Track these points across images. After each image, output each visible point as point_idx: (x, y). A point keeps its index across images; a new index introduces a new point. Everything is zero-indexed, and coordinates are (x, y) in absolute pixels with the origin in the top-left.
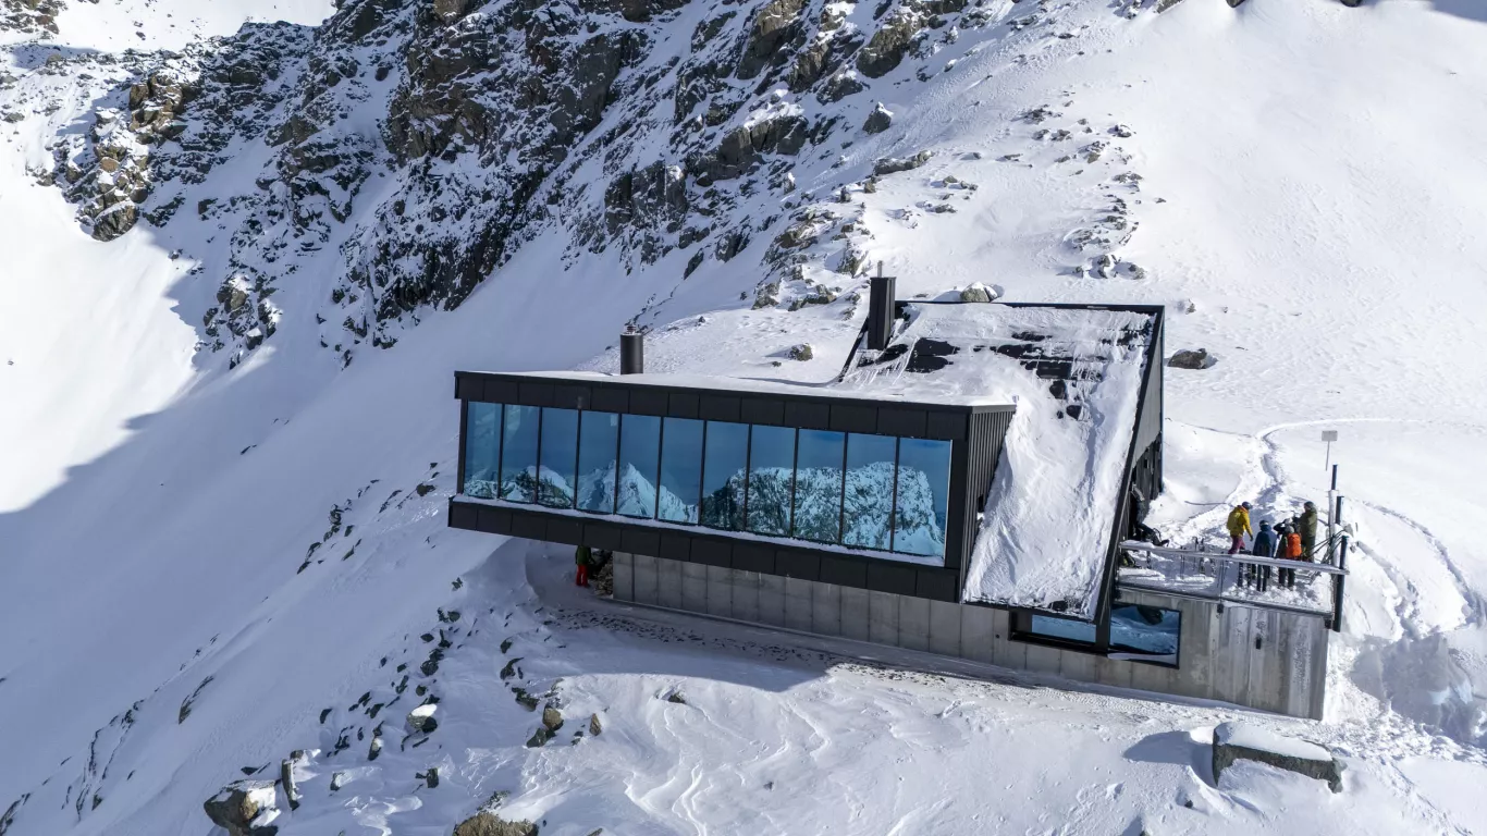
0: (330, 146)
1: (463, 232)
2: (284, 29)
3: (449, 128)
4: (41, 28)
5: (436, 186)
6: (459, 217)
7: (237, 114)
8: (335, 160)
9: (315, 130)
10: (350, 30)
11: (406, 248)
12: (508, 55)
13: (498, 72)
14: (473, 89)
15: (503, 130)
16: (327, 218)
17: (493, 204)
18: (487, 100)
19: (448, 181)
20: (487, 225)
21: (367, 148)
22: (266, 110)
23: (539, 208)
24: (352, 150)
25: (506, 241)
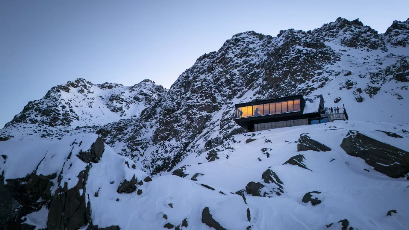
0: (140, 141)
1: (172, 155)
2: (129, 120)
3: (169, 135)
4: (67, 125)
5: (166, 146)
6: (171, 152)
7: (117, 137)
8: (141, 144)
9: (137, 138)
10: (145, 119)
11: (158, 159)
12: (182, 120)
13: (180, 123)
14: (175, 126)
15: (181, 134)
16: (139, 155)
17: (179, 149)
18: (178, 129)
19: (168, 145)
20: (178, 153)
21: (148, 141)
22: (124, 136)
23: (189, 149)
24: (145, 142)
25: (181, 157)
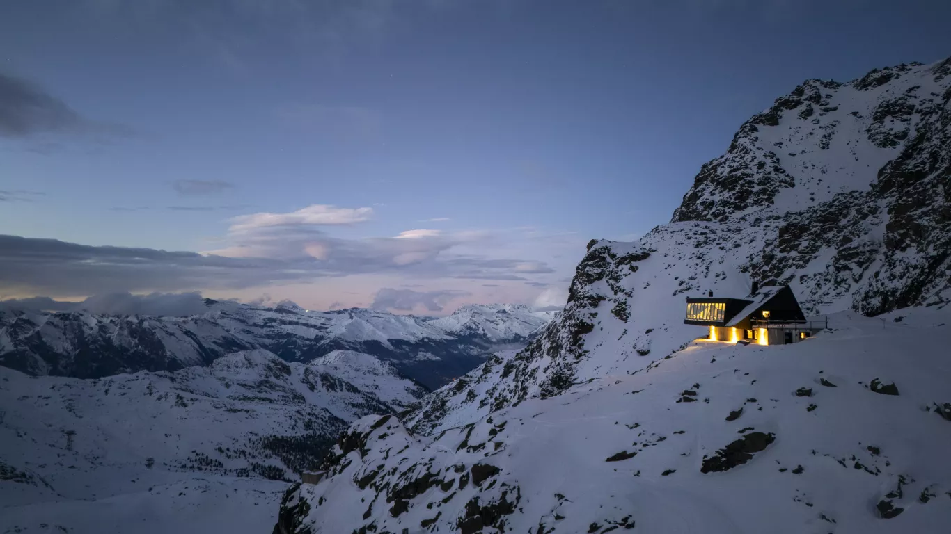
0: (854, 248)
1: (901, 285)
2: (854, 194)
3: (904, 236)
4: (767, 203)
5: (894, 264)
6: (901, 278)
7: (825, 236)
8: (857, 254)
9: (851, 240)
10: (878, 192)
11: (876, 293)
12: (936, 198)
13: (930, 207)
14: (916, 217)
15: (930, 234)
16: (850, 281)
17: (918, 271)
18: (924, 221)
19: (900, 261)
20: (912, 281)
21: (875, 247)
22: (839, 233)
23: (941, 272)
24: (867, 249)
25: (923, 289)
